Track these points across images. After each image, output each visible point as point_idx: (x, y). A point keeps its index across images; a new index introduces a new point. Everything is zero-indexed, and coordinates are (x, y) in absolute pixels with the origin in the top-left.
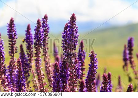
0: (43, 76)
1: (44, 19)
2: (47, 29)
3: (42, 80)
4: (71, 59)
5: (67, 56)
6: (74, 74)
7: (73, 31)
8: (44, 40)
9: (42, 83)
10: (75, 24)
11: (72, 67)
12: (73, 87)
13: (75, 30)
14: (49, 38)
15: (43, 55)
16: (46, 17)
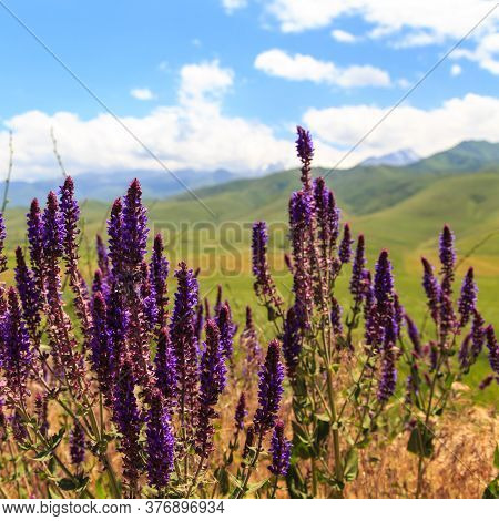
0: (68, 326)
1: (65, 188)
2: (74, 211)
3: (66, 335)
4: (131, 288)
5: (123, 281)
6: (141, 321)
7: (135, 221)
8: (69, 238)
9: (67, 341)
10: (139, 205)
11: (135, 306)
12: (140, 352)
13: (140, 218)
14: (79, 231)
15: (67, 273)
16: (68, 184)
